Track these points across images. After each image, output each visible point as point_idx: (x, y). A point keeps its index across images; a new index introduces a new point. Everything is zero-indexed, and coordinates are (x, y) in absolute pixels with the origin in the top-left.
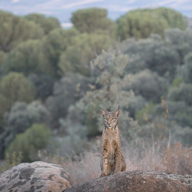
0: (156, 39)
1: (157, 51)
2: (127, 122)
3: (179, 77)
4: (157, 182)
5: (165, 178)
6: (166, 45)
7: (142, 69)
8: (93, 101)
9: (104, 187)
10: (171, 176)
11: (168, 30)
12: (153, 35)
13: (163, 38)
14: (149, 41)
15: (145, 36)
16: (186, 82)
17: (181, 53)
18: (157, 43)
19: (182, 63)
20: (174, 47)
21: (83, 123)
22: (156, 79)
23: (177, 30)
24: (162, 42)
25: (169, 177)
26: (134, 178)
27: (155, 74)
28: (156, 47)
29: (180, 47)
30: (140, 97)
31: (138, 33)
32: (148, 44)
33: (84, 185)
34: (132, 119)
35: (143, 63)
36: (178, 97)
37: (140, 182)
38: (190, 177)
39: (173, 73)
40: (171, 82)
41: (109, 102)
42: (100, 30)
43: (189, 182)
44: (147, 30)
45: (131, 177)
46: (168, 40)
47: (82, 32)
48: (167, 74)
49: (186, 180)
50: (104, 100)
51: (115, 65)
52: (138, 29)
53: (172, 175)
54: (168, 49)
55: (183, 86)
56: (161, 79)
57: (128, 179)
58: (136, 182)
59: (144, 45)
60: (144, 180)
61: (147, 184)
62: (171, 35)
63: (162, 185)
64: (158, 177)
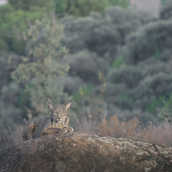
0: (95, 17)
1: (97, 30)
2: (62, 97)
3: (119, 58)
4: (88, 145)
5: (97, 141)
6: (106, 23)
7: (80, 48)
8: (26, 74)
9: (31, 150)
10: (104, 139)
11: (108, 8)
12: (92, 13)
13: (104, 16)
14: (88, 19)
15: (84, 14)
16: (128, 63)
17: (122, 32)
18: (97, 21)
19: (123, 43)
20: (115, 26)
21: (17, 106)
22: (95, 60)
23: (118, 8)
24: (102, 21)
25: (101, 140)
26: (63, 140)
27: (94, 55)
28: (95, 26)
29: (122, 26)
30: (78, 79)
31: (77, 11)
32: (87, 22)
33: (10, 148)
34: (67, 94)
35: (81, 43)
36: (118, 79)
37: (70, 145)
38: (124, 141)
39: (114, 53)
40: (111, 63)
41: (43, 76)
42: (36, 8)
43: (123, 145)
44: (86, 7)
45: (61, 139)
46: (109, 18)
47: (17, 9)
48: (107, 54)
49: (120, 143)
50: (38, 73)
51: (49, 36)
52: (77, 6)
53: (105, 137)
54: (108, 28)
55: (124, 67)
56: (100, 60)
57: (57, 141)
58: (66, 144)
59: (82, 23)
60: (75, 143)
61: (78, 147)
62: (112, 14)
63: (94, 148)
64: (90, 139)
